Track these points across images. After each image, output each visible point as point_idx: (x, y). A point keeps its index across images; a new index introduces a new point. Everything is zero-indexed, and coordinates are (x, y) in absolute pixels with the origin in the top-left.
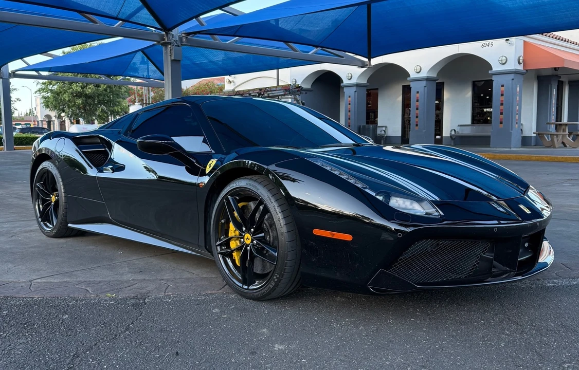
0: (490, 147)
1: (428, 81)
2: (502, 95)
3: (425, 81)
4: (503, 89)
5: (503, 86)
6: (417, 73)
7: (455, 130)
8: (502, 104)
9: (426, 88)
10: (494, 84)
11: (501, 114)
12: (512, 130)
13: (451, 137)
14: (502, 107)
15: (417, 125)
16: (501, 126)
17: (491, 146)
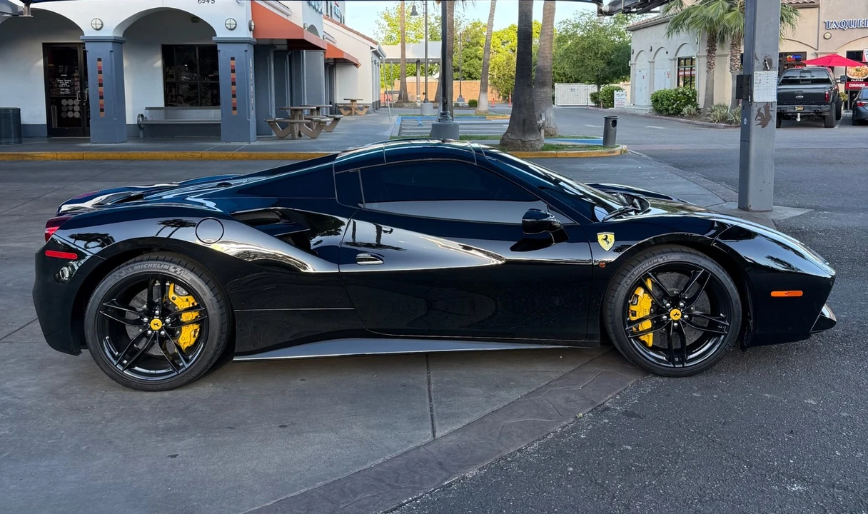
0: (219, 140)
1: (116, 44)
2: (233, 71)
3: (111, 44)
4: (233, 63)
5: (233, 59)
6: (97, 29)
7: (142, 115)
8: (234, 84)
9: (113, 53)
10: (221, 56)
11: (234, 96)
12: (249, 118)
13: (139, 125)
14: (234, 88)
15: (102, 110)
16: (235, 113)
17: (222, 138)
